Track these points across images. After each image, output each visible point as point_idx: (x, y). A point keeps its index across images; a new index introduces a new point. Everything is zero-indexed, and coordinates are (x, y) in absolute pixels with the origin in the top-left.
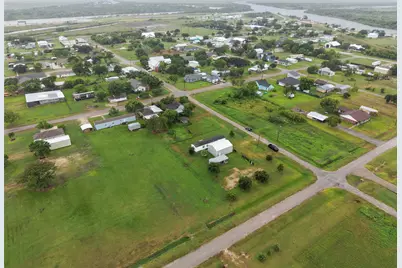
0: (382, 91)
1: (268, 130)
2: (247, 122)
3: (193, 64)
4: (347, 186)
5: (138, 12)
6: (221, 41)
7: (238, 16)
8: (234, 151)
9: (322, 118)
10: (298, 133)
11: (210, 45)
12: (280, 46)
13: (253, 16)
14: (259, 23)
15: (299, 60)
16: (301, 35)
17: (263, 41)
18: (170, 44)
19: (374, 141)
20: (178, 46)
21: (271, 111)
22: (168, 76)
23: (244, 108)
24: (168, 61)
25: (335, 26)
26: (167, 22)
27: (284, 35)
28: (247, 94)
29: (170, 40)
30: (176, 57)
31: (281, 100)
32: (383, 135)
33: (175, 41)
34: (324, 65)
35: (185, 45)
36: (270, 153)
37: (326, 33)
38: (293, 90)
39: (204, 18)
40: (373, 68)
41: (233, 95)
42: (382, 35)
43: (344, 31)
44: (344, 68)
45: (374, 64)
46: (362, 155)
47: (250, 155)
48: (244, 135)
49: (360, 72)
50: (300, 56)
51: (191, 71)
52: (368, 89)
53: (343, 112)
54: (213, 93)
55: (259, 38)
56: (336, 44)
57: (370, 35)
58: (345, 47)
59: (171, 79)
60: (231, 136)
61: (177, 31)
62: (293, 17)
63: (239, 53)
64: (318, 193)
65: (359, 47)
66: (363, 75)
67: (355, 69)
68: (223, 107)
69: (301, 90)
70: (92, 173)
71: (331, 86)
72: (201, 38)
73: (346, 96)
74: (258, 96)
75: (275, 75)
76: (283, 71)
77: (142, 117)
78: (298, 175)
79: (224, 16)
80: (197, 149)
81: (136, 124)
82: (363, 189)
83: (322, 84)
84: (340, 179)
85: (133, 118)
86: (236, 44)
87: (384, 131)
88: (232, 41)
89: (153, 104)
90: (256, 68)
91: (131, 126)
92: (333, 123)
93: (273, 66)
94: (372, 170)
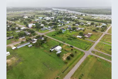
0: (91, 29)
1: (68, 42)
2: (63, 40)
3: (42, 25)
4: (92, 54)
5: (20, 11)
6: (48, 18)
7: (50, 11)
8: (62, 49)
9: (81, 37)
10: (76, 42)
11: (45, 19)
12: (64, 19)
13: (54, 11)
14: (56, 13)
15: (69, 22)
16: (68, 16)
17: (59, 18)
18: (33, 20)
19: (94, 41)
20: (36, 20)
21: (67, 37)
22: (36, 29)
23: (60, 36)
24: (34, 25)
25: (75, 13)
26: (30, 13)
27: (63, 16)
28: (60, 33)
29: (33, 19)
30: (36, 24)
31: (69, 33)
32: (95, 40)
33: (34, 19)
34: (76, 23)
35: (38, 20)
36: (71, 48)
37: (73, 15)
38: (71, 30)
39: (41, 12)
40: (87, 23)
41: (56, 33)
42: (86, 15)
43: (77, 14)
44: (81, 24)
45: (87, 22)
46: (93, 45)
47: (67, 50)
48: (63, 44)
49: (85, 24)
50: (70, 21)
51: (42, 27)
52: (88, 29)
53: (85, 35)
54: (51, 33)
55: (58, 17)
56: (77, 18)
57: (83, 15)
58: (79, 18)
59: (37, 30)
60: (60, 45)
61: (34, 16)
62: (64, 11)
63: (54, 21)
64: (87, 57)
65: (82, 18)
66: (85, 25)
67: (84, 24)
69: (73, 30)
70: (21, 63)
71: (80, 29)
72: (42, 18)
73: (84, 31)
74: (63, 33)
75: (65, 27)
76: (67, 26)
77: (32, 43)
78: (80, 53)
79: (46, 11)
80: (52, 50)
81: (31, 45)
82: (96, 54)
83: (77, 28)
84: (90, 52)
85: (29, 43)
86: (52, 19)
87: (95, 39)
88: (51, 18)
89: (34, 38)
90: (60, 25)
91: (29, 46)
92: (84, 38)
93: (64, 24)
94: (96, 49)
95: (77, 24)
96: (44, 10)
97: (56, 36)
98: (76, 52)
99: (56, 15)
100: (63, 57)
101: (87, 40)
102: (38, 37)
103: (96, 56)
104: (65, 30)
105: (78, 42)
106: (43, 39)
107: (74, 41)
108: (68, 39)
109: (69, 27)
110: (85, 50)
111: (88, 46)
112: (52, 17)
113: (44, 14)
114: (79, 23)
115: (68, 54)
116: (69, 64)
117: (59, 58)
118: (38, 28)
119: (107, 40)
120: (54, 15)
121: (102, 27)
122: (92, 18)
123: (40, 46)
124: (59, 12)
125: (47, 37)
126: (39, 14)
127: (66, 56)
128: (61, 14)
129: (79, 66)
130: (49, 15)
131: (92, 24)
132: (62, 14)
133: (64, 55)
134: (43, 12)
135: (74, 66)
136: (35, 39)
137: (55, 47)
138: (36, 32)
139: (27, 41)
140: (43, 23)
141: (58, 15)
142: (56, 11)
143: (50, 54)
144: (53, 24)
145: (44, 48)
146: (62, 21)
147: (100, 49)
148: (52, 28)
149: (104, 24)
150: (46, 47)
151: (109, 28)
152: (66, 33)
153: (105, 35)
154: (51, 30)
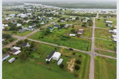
0: (79, 24)
1: (64, 43)
3: (19, 25)
7: (22, 6)
8: (61, 55)
11: (20, 17)
14: (31, 8)
15: (52, 19)
19: (89, 38)
20: (7, 19)
21: (59, 37)
23: (50, 38)
24: (7, 25)
25: (53, 8)
28: (48, 33)
30: (10, 24)
33: (3, 17)
35: (9, 18)
39: (9, 8)
41: (43, 34)
42: (65, 10)
43: (56, 9)
44: (66, 20)
45: (71, 17)
47: (67, 55)
48: (59, 48)
50: (52, 17)
51: (20, 28)
52: (75, 24)
55: (35, 13)
57: (63, 10)
59: (13, 32)
60: (56, 50)
62: (40, 6)
64: (94, 60)
65: (64, 13)
66: (71, 21)
67: (69, 20)
68: (43, 39)
69: (62, 28)
73: (73, 27)
74: (51, 33)
76: (51, 23)
77: (12, 54)
78: (85, 57)
80: (49, 60)
81: (12, 59)
83: (65, 25)
84: (94, 53)
85: (9, 56)
86: (29, 16)
87: (89, 35)
89: (13, 46)
90: (43, 23)
91: (10, 61)
92: (78, 36)
93: (48, 22)
94: (97, 47)
95: (62, 20)
96: (13, 5)
97: (45, 37)
98: (80, 56)
99: (32, 10)
100: (68, 68)
101: (83, 38)
102: (19, 44)
103: (102, 55)
104: (53, 28)
105: (74, 42)
106: (28, 45)
108: (62, 40)
109: (55, 24)
110: (87, 50)
111: (87, 44)
112: (28, 14)
113: (15, 10)
114: (64, 19)
115: (73, 61)
116: (80, 75)
117: (64, 71)
118: (14, 30)
119: (100, 35)
121: (88, 21)
122: (73, 12)
123: (27, 57)
124: (34, 7)
126: (8, 11)
127: (71, 65)
128: (38, 9)
129: (93, 75)
130: (24, 11)
131: (77, 19)
132: (39, 10)
133: (68, 64)
134: (12, 8)
135: (88, 77)
136: (15, 48)
138: (14, 36)
140: (19, 22)
141: (35, 11)
142: (30, 6)
143: (48, 67)
144: (34, 22)
145: (36, 59)
146: (43, 18)
147: (101, 46)
148: (34, 27)
149: (88, 18)
150: (38, 57)
151: (94, 22)
152: (55, 32)
153: (95, 29)
154: (34, 30)
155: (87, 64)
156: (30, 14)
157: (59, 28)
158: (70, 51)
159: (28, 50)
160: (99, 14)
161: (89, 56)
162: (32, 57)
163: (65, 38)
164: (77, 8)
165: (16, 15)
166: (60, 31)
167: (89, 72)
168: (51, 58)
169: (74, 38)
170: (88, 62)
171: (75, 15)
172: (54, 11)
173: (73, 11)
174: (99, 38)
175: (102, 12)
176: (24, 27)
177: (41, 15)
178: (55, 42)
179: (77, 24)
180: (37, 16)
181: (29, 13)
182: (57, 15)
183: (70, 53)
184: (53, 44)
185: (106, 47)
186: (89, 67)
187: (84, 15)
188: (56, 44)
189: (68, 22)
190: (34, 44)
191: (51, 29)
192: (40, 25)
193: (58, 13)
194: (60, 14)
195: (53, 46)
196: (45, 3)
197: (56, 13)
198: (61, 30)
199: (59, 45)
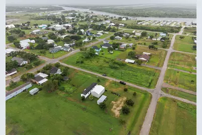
0: (145, 44)
1: (113, 73)
3: (50, 41)
4: (165, 94)
6: (59, 27)
7: (59, 13)
8: (106, 91)
9: (133, 61)
10: (127, 72)
11: (53, 29)
12: (91, 27)
13: (67, 12)
14: (72, 16)
16: (95, 21)
19: (157, 68)
20: (35, 31)
21: (108, 62)
22: (39, 51)
23: (94, 63)
24: (33, 41)
26: (18, 18)
28: (91, 55)
29: (27, 29)
30: (37, 39)
32: (159, 64)
33: (30, 29)
34: (116, 35)
35: (38, 30)
37: (106, 19)
39: (41, 14)
40: (134, 34)
41: (84, 57)
42: (127, 19)
43: (112, 18)
44: (124, 36)
45: (133, 32)
46: (159, 76)
47: (114, 90)
48: (104, 79)
49: (131, 36)
50: (102, 31)
51: (51, 46)
52: (139, 44)
53: (138, 57)
54: (72, 57)
57: (123, 19)
59: (41, 52)
60: (99, 81)
61: (29, 23)
62: (87, 12)
63: (72, 32)
64: (158, 102)
68: (83, 65)
69: (114, 49)
71: (125, 45)
73: (134, 48)
74: (97, 55)
75: (97, 42)
76: (100, 40)
77: (35, 83)
78: (143, 95)
79: (51, 13)
80: (86, 96)
81: (35, 90)
82: (171, 94)
83: (121, 44)
84: (160, 92)
85: (30, 85)
86: (68, 27)
87: (158, 62)
88: (64, 26)
89: (39, 72)
90: (86, 40)
91: (32, 92)
92: (139, 63)
93: (94, 38)
94: (167, 83)
95: (118, 37)
96: (46, 10)
97: (86, 62)
98: (135, 94)
99: (73, 19)
100: (112, 110)
101: (147, 67)
102: (48, 69)
103: (173, 97)
104: (100, 49)
105: (131, 72)
106: (59, 72)
107: (123, 71)
108: (112, 67)
109: (105, 42)
110: (149, 87)
111: (151, 78)
112: (66, 25)
113: (49, 18)
114: (121, 34)
115: (121, 101)
116: (129, 123)
117: (106, 114)
118: (43, 48)
119: (178, 64)
120: (69, 20)
121: (161, 39)
122: (139, 23)
123: (55, 88)
124: (76, 14)
125: (68, 68)
126: (39, 19)
127: (118, 106)
128: (82, 17)
129: (150, 125)
130: (61, 21)
131: (144, 35)
132: (85, 18)
133: (113, 105)
134: (45, 15)
135: (140, 127)
136: (41, 75)
137: (91, 89)
138: (41, 58)
139: (24, 80)
140: (52, 36)
141: (78, 20)
142: (71, 11)
144: (73, 38)
145: (67, 92)
146: (89, 32)
147: (175, 82)
148: (72, 46)
149: (163, 35)
150: (71, 90)
151: (173, 41)
152: (102, 56)
153: (172, 54)
154: (71, 50)
155: (144, 108)
156: (70, 25)
157: (110, 49)
158: (121, 85)
159: (57, 79)
160: (185, 28)
161: (150, 95)
162: (63, 89)
163: (117, 66)
164: (147, 17)
165: (49, 26)
166: (111, 54)
167: (143, 120)
168: (89, 93)
169: (131, 65)
170: (146, 104)
171: (142, 28)
172: (108, 22)
173: (140, 21)
174: (174, 69)
175: (193, 24)
176: (58, 46)
177: (85, 27)
178: (100, 71)
179: (141, 44)
180: (79, 29)
181: (67, 23)
182: (112, 27)
183: (120, 89)
184: (96, 74)
185: (182, 84)
186: (146, 113)
187: (158, 30)
188: (100, 73)
189: (127, 40)
190: (69, 70)
191: (97, 51)
192: (81, 43)
193: (113, 24)
194: (117, 25)
195: (95, 76)
196: (96, 7)
197: (111, 24)
198: (112, 52)
199: (106, 76)
